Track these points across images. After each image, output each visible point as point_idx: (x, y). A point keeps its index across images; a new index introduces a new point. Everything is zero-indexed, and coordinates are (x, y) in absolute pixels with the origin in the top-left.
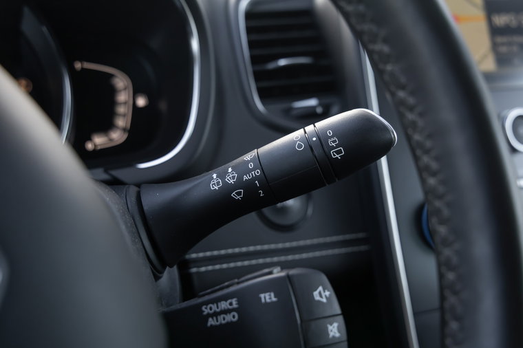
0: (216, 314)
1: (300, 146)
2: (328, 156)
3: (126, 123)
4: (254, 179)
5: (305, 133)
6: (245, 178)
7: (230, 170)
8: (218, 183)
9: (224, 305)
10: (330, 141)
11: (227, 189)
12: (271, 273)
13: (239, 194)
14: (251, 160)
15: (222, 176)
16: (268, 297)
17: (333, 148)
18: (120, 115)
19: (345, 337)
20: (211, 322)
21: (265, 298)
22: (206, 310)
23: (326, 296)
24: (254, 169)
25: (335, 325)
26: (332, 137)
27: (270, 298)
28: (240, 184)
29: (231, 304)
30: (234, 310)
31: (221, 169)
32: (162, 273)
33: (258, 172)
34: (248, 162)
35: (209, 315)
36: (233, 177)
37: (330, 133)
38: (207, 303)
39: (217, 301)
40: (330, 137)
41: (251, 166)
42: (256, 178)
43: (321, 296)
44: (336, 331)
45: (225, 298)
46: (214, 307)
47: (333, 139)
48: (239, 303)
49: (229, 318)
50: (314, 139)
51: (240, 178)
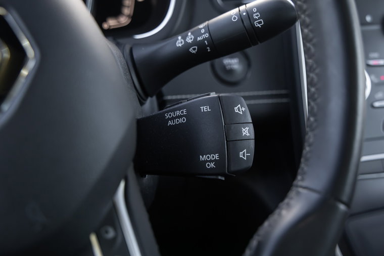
0: (173, 118)
1: (235, 18)
2: (253, 25)
3: (130, 11)
4: (204, 39)
5: (239, 11)
6: (199, 39)
7: (189, 34)
8: (181, 42)
9: (178, 113)
10: (254, 15)
11: (187, 46)
12: (209, 95)
13: (194, 49)
14: (203, 28)
15: (184, 38)
16: (205, 109)
17: (256, 20)
18: (125, 6)
19: (253, 137)
20: (170, 123)
21: (203, 108)
22: (167, 116)
23: (242, 110)
24: (204, 33)
25: (247, 128)
26: (256, 12)
27: (207, 109)
28: (195, 43)
29: (182, 112)
30: (184, 116)
31: (184, 34)
32: (145, 100)
33: (207, 35)
34: (201, 29)
35: (169, 119)
36: (191, 39)
37: (255, 10)
38: (167, 112)
39: (174, 110)
40: (255, 13)
41: (203, 31)
42: (206, 39)
43: (239, 110)
44: (247, 133)
45: (179, 109)
46: (172, 114)
47: (256, 14)
48: (187, 112)
49: (181, 121)
50: (244, 14)
51: (195, 39)
